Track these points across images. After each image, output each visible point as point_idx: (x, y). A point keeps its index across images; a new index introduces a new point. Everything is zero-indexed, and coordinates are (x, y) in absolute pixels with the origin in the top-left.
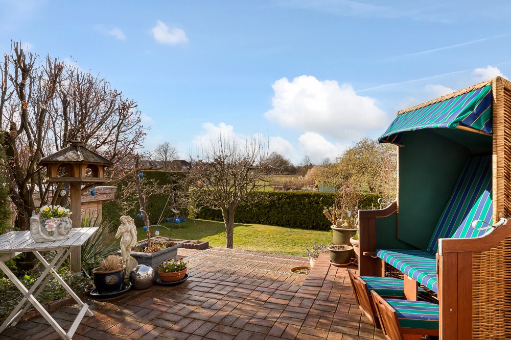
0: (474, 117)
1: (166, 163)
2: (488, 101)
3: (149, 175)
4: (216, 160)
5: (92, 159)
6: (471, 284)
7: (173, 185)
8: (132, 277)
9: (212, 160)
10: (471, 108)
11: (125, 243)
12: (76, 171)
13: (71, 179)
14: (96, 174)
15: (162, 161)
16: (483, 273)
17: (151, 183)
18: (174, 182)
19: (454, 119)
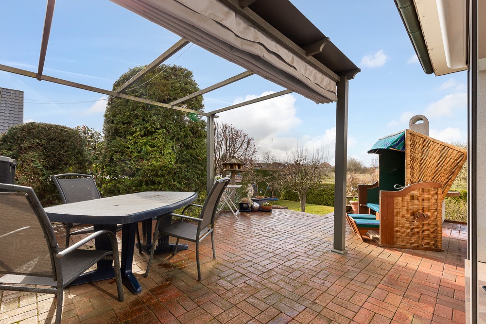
0: (397, 145)
1: (268, 165)
2: (403, 138)
3: (258, 171)
4: (295, 162)
5: (239, 163)
6: (393, 209)
7: (271, 177)
8: (252, 206)
9: (293, 163)
10: (396, 141)
11: (249, 194)
12: (234, 167)
13: (232, 170)
14: (239, 168)
15: (266, 163)
16: (400, 205)
17: (258, 175)
18: (271, 175)
19: (390, 145)
